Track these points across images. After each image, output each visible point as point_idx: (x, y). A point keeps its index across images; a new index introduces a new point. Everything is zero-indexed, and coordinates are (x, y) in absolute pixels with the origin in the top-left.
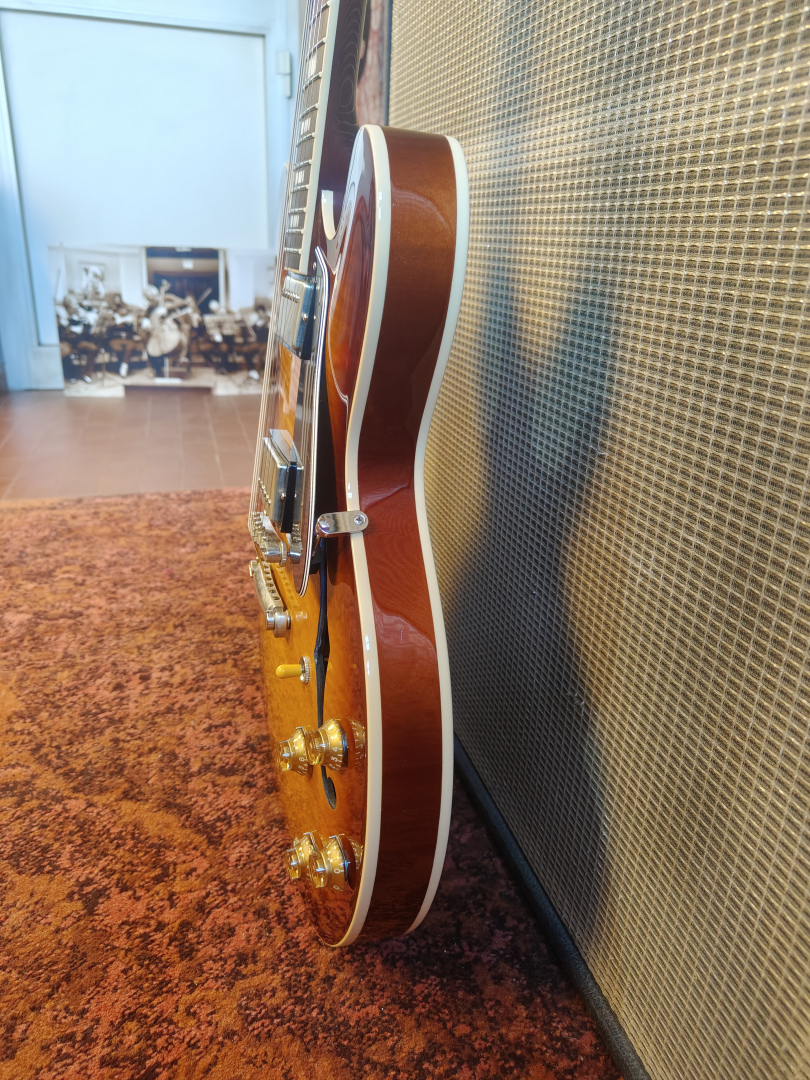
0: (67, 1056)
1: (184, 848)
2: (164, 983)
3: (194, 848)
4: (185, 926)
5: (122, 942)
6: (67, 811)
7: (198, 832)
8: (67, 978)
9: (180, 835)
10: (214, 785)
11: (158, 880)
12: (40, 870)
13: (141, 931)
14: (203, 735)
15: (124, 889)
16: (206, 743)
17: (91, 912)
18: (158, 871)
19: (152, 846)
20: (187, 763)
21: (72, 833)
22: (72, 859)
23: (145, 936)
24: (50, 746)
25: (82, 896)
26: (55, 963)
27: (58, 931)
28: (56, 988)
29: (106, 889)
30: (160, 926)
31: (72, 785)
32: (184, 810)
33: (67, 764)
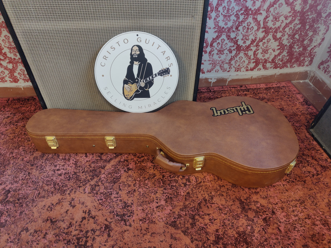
0: (156, 168)
1: (121, 159)
2: (147, 159)
3: (122, 157)
4: (138, 157)
5: (139, 165)
6: (104, 177)
7: (118, 157)
8: (144, 170)
9: (117, 159)
10: (106, 155)
11: (127, 161)
12: (120, 178)
13: (137, 162)
14: (88, 158)
15: (128, 165)
16: (91, 157)
17: (132, 169)
18: (126, 162)
19: (119, 163)
20: (97, 160)
21: (111, 175)
22: (118, 174)
23: (138, 162)
24: (80, 184)
25: (128, 171)
26: (141, 172)
27: (134, 173)
28: (145, 171)
29: (127, 168)
30: (137, 160)
31: (96, 178)
32: (111, 159)
33: (88, 180)
